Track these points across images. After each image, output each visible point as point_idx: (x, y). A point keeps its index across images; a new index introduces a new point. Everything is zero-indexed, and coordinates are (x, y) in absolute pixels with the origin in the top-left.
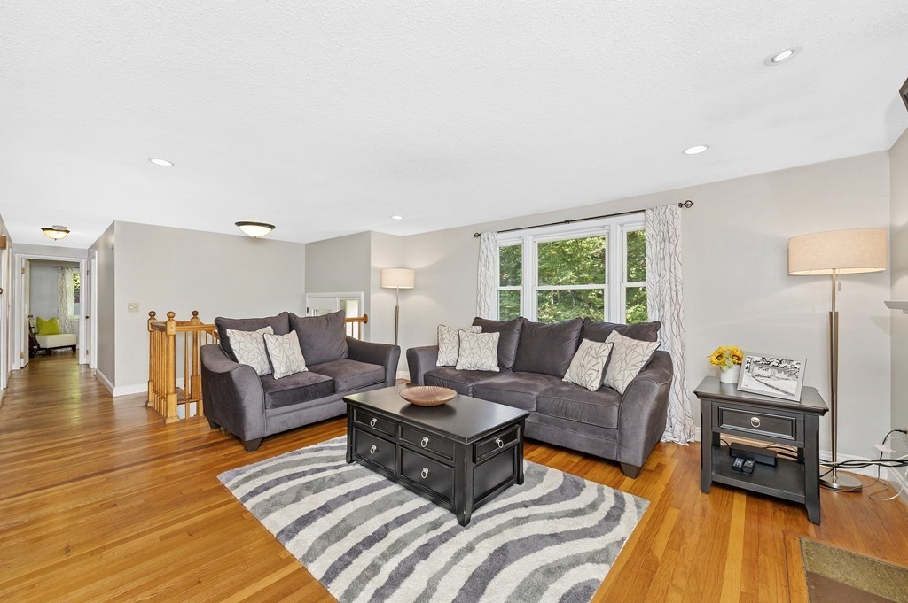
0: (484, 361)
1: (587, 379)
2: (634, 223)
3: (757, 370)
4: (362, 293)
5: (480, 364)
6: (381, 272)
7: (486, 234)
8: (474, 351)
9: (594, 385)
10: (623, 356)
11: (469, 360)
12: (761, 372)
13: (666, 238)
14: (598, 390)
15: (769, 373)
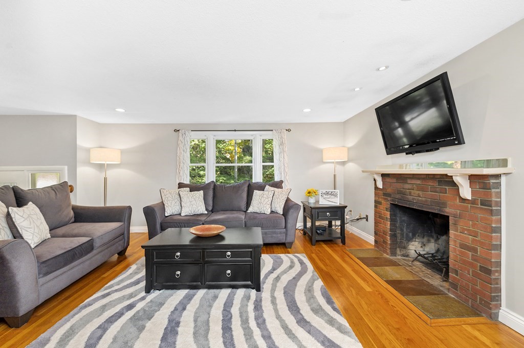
0: (199, 208)
1: (265, 209)
2: (267, 136)
3: (325, 196)
4: (66, 167)
5: (197, 210)
6: (88, 150)
7: (183, 131)
8: (192, 203)
9: (268, 212)
10: (278, 196)
11: (190, 209)
12: (326, 196)
13: (282, 144)
14: (270, 213)
15: (329, 196)
